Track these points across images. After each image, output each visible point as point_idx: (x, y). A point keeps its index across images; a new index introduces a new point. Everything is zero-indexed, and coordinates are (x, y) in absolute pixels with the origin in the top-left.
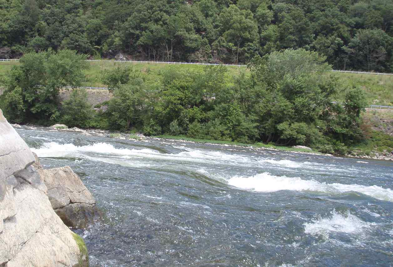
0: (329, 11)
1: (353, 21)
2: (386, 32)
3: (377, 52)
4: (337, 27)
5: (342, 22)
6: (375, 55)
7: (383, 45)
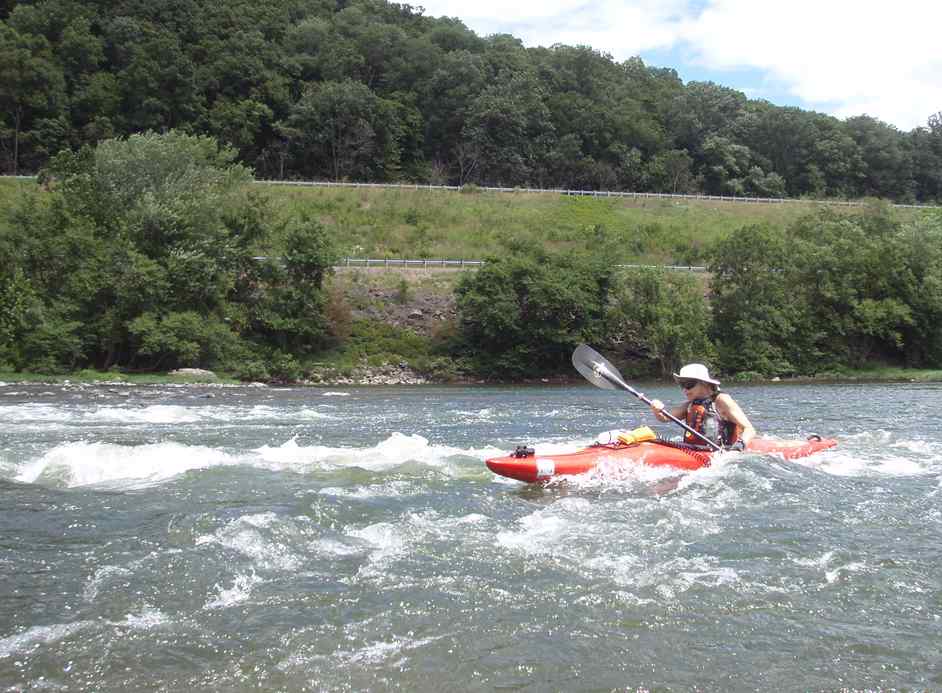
0: (240, 37)
1: (296, 61)
2: (372, 88)
3: (353, 135)
4: (257, 76)
5: (269, 65)
6: (347, 143)
7: (367, 118)
